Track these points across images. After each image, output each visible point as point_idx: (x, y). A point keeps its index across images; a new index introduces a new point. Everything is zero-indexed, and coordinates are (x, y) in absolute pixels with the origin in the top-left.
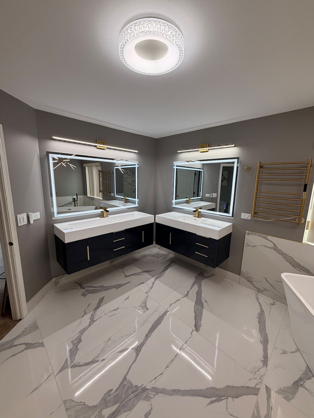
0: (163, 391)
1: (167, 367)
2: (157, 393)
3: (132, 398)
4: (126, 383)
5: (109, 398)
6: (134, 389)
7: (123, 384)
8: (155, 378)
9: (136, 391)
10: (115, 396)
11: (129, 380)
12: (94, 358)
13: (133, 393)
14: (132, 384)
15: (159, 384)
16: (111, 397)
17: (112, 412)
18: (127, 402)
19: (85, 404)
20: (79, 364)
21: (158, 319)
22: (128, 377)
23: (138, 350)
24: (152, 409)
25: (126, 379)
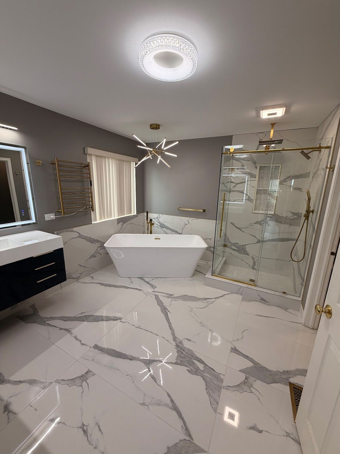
0: (173, 334)
1: (157, 335)
2: (176, 337)
3: (186, 352)
4: (179, 361)
5: (193, 369)
6: (180, 353)
7: (181, 363)
8: (168, 341)
9: (180, 351)
10: (190, 365)
11: (176, 359)
12: (171, 408)
13: (182, 353)
14: (178, 356)
15: (171, 338)
16: (192, 368)
17: (199, 363)
18: (189, 355)
19: (206, 388)
20: (183, 427)
21: (108, 354)
22: (174, 362)
23: (149, 363)
24: (185, 338)
25: (176, 362)
